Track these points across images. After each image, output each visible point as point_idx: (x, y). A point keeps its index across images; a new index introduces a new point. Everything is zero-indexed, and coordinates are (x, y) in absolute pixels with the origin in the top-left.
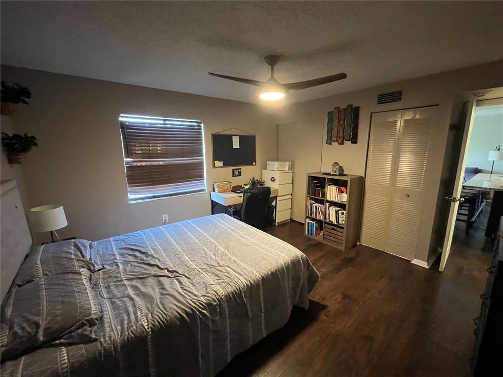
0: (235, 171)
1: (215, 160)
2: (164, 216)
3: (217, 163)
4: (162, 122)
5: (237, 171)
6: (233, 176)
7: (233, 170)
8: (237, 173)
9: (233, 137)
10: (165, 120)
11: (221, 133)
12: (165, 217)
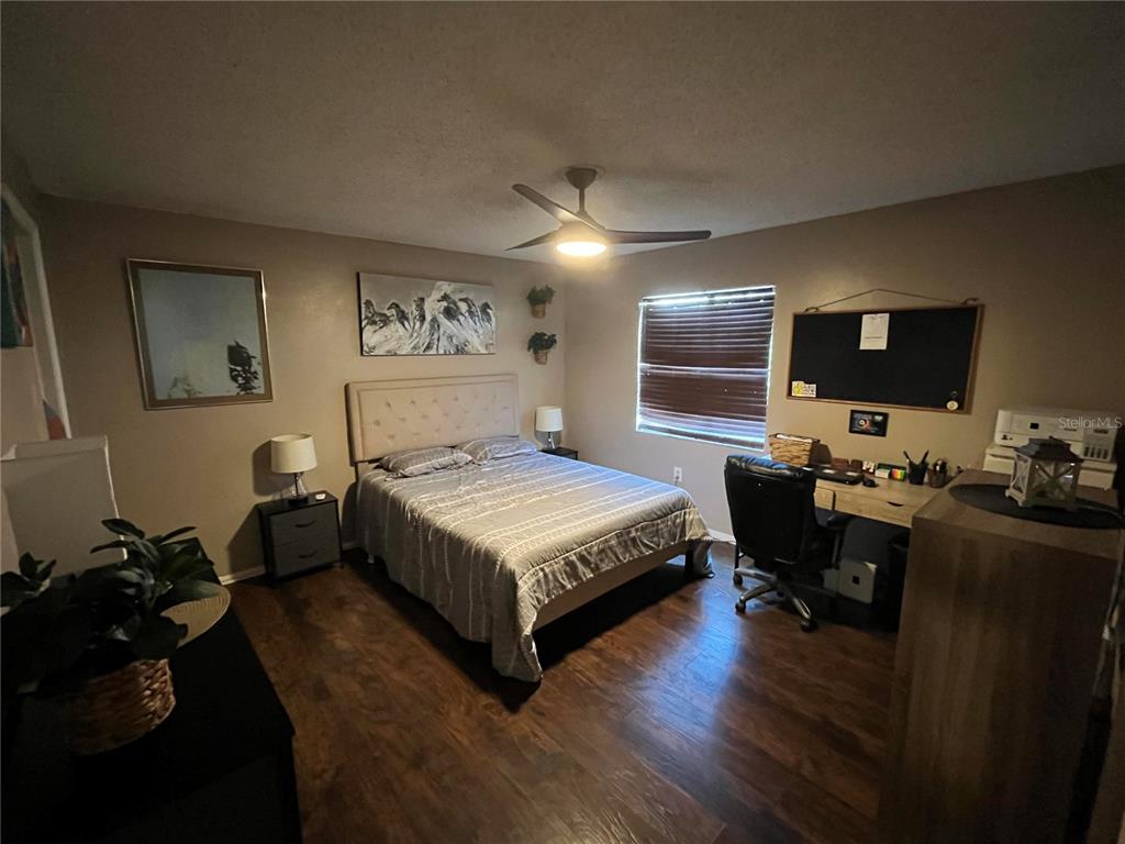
0: (856, 415)
1: (792, 378)
2: (676, 469)
3: (800, 388)
4: (706, 299)
5: (865, 417)
6: (851, 431)
7: (853, 412)
8: (864, 424)
9: (865, 317)
10: (713, 295)
11: (823, 310)
12: (678, 471)
